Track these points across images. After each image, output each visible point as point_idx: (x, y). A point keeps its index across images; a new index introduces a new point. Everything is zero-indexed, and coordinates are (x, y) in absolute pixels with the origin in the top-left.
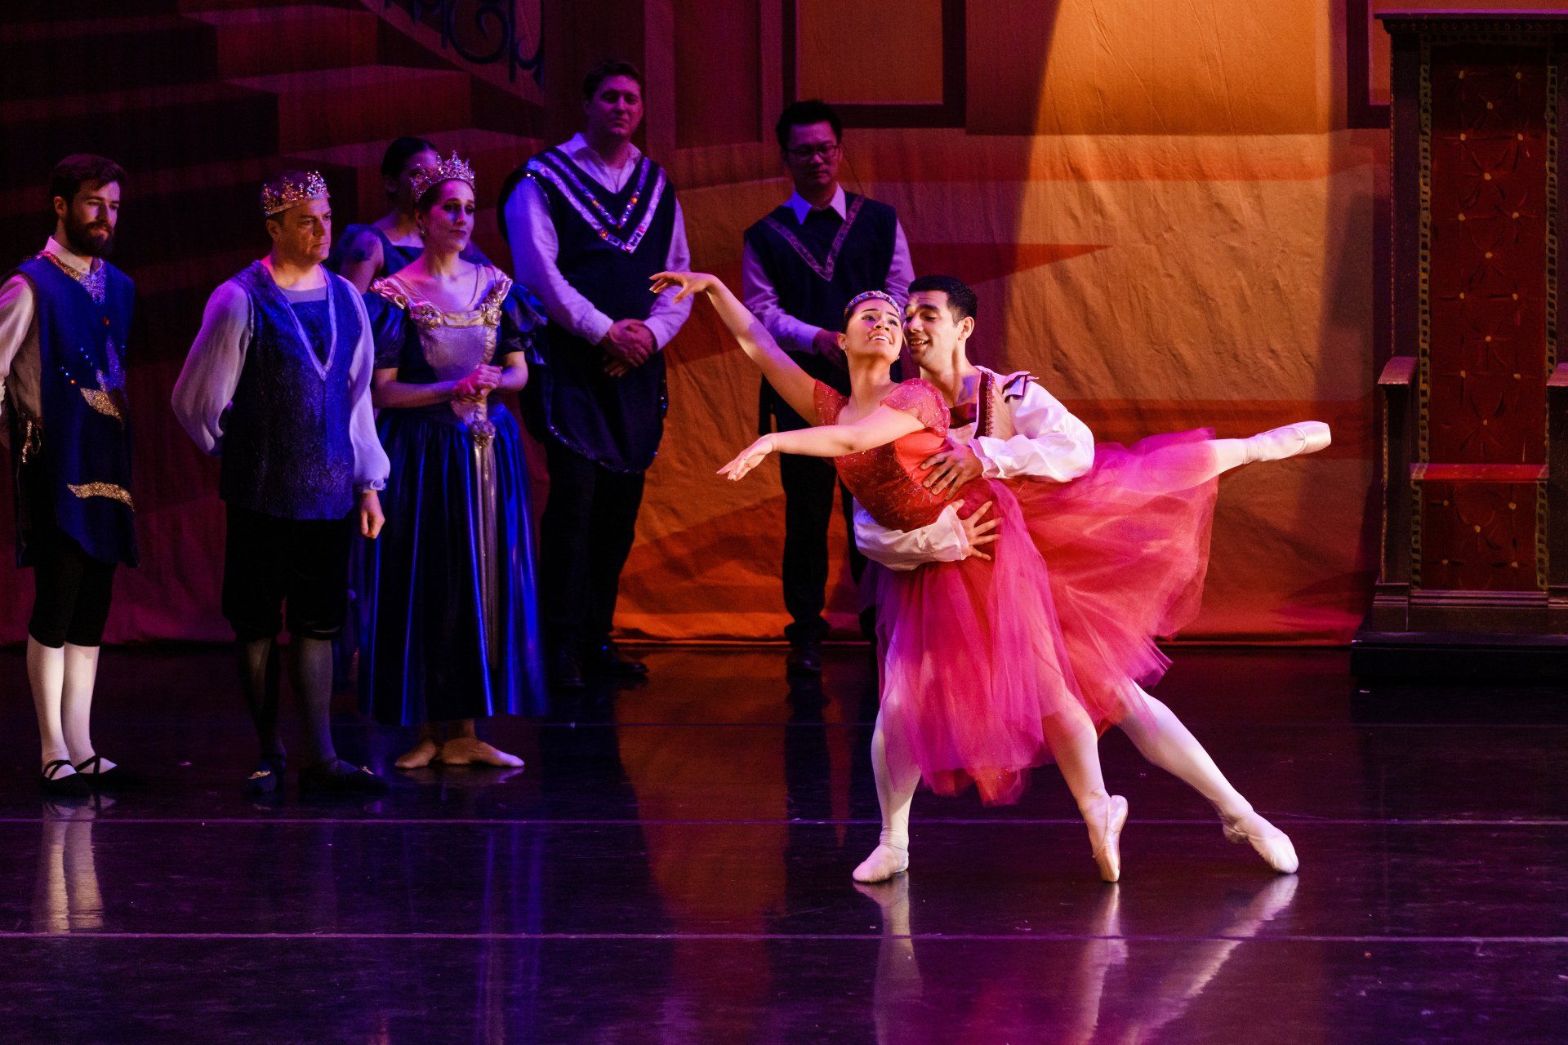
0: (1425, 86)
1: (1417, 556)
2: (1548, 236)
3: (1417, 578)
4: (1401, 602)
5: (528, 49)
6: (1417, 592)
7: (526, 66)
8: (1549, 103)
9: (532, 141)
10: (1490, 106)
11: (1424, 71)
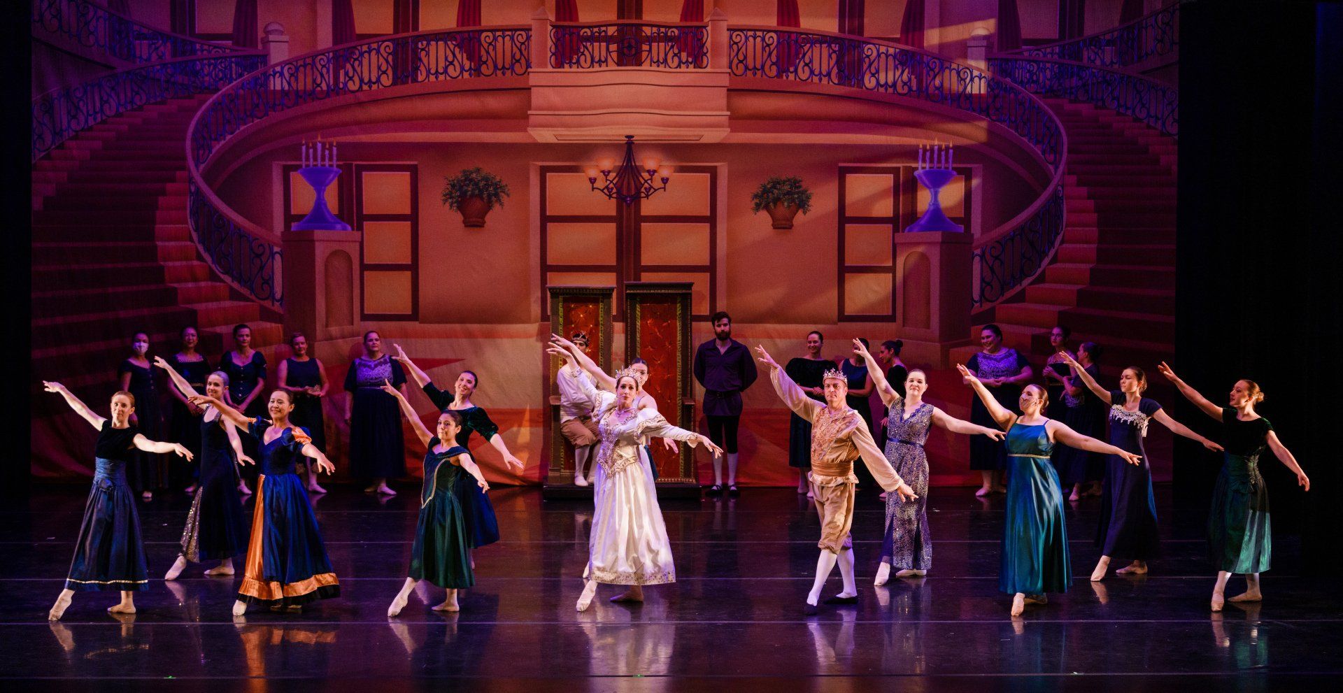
0: (561, 310)
1: (562, 459)
2: (600, 357)
3: (562, 466)
4: (557, 474)
5: (278, 296)
6: (562, 470)
7: (278, 301)
8: (600, 315)
9: (280, 325)
10: (582, 316)
11: (561, 305)
